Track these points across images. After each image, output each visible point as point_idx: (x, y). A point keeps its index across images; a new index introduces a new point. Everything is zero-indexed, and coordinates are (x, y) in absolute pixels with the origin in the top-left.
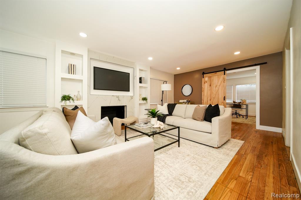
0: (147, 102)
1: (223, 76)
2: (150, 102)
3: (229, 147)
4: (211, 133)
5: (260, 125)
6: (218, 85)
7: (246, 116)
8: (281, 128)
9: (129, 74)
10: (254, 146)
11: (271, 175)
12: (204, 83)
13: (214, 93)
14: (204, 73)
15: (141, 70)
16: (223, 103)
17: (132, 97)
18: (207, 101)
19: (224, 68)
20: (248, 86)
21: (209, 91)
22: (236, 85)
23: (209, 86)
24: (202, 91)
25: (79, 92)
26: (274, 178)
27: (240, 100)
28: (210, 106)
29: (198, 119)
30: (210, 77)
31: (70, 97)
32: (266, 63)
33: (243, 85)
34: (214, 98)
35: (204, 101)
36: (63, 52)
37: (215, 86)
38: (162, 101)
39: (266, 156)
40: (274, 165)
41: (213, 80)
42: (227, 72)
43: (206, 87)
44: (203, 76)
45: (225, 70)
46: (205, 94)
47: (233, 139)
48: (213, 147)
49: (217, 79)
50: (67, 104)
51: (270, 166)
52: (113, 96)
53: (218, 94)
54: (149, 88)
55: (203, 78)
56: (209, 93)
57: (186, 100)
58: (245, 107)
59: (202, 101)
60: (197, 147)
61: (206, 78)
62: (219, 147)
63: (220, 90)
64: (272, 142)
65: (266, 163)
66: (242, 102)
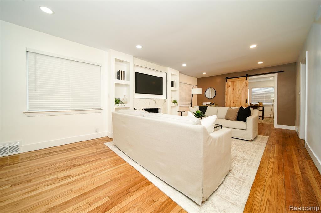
0: (177, 104)
1: (245, 81)
2: (180, 105)
3: (259, 141)
4: (246, 130)
5: (277, 124)
6: (241, 89)
7: (262, 117)
8: (294, 127)
9: (162, 78)
10: (277, 139)
11: (295, 155)
12: (228, 87)
13: (237, 96)
14: (227, 78)
15: (172, 75)
16: (245, 105)
17: (165, 100)
18: (230, 104)
19: (247, 74)
20: (263, 89)
21: (232, 94)
22: (252, 88)
23: (232, 90)
24: (226, 94)
25: (125, 95)
26: (296, 156)
27: (257, 102)
28: (242, 108)
29: (232, 119)
30: (233, 82)
31: (120, 100)
32: (283, 71)
33: (257, 89)
34: (237, 101)
35: (227, 103)
36: (116, 60)
37: (238, 90)
38: (191, 103)
39: (288, 145)
40: (295, 150)
41: (236, 84)
42: (249, 78)
43: (229, 90)
44: (227, 80)
45: (247, 76)
46: (229, 97)
47: (259, 135)
48: (248, 141)
49: (240, 83)
50: (119, 107)
51: (292, 150)
52: (151, 99)
53: (241, 98)
54: (178, 92)
55: (227, 82)
56: (232, 97)
57: (210, 103)
58: (261, 108)
59: (226, 104)
60: (235, 141)
61: (229, 82)
62: (252, 141)
63: (242, 94)
64: (289, 137)
65: (289, 149)
66: (258, 105)
